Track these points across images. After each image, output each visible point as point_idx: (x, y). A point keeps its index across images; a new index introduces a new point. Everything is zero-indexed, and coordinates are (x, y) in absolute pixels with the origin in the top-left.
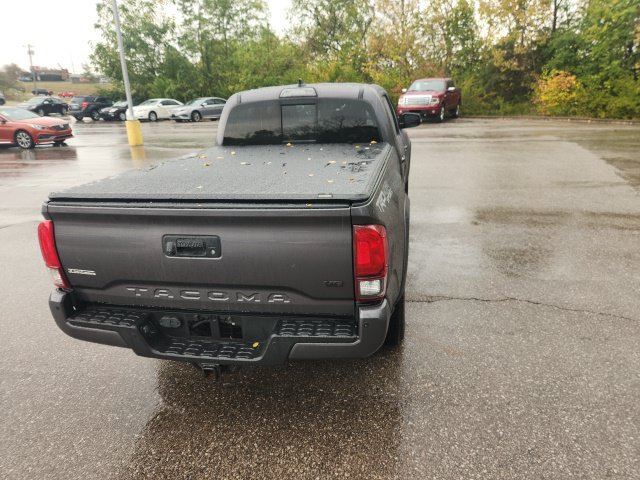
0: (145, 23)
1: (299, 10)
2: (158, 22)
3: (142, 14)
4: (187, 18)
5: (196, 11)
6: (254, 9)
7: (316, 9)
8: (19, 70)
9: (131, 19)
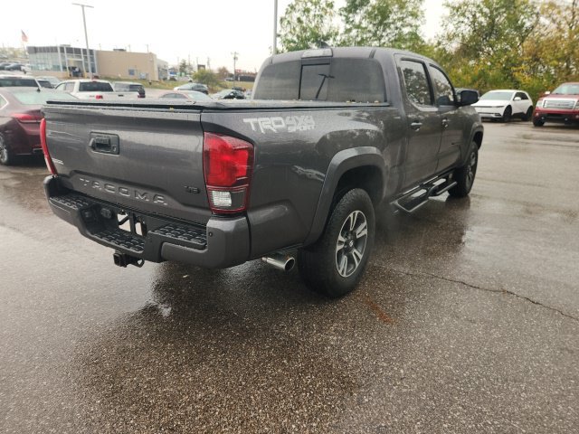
0: (313, 33)
1: (456, 17)
2: (324, 31)
3: (313, 25)
4: (348, 26)
5: (357, 22)
6: (410, 17)
7: (474, 16)
8: (227, 72)
9: (304, 30)
